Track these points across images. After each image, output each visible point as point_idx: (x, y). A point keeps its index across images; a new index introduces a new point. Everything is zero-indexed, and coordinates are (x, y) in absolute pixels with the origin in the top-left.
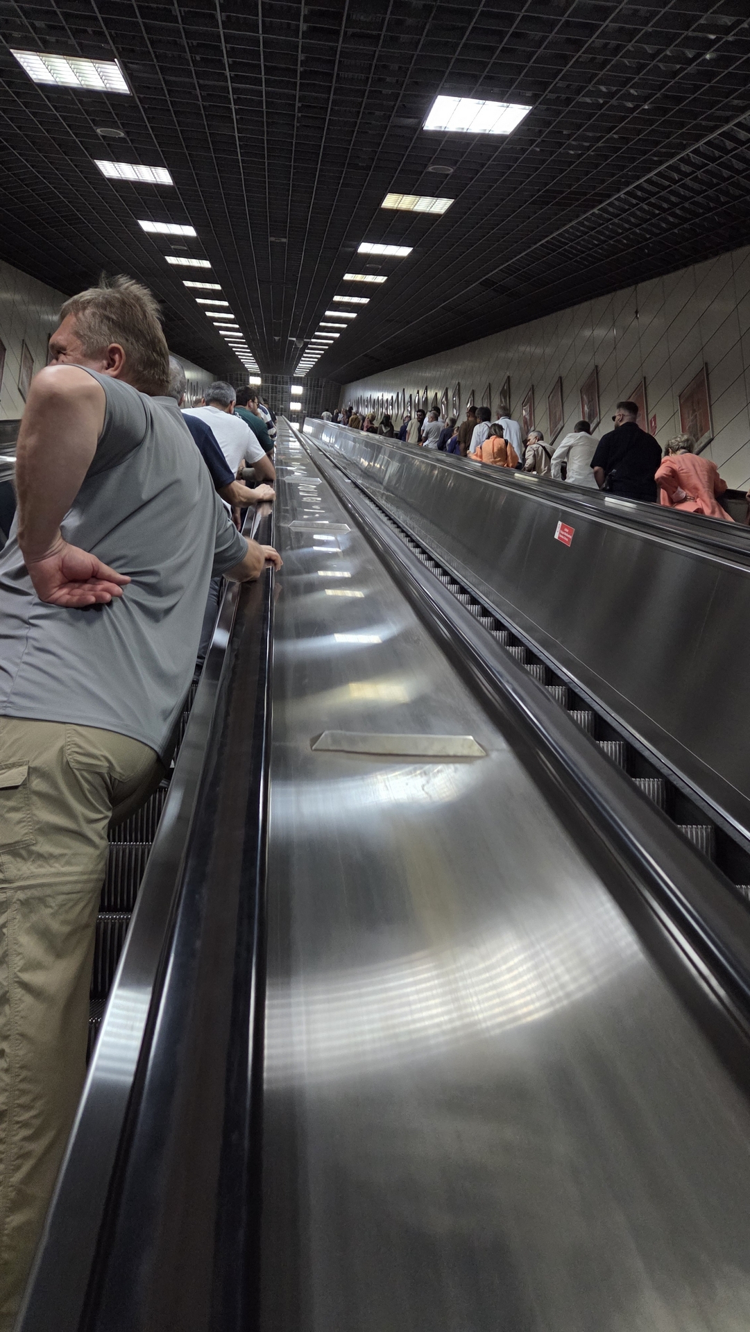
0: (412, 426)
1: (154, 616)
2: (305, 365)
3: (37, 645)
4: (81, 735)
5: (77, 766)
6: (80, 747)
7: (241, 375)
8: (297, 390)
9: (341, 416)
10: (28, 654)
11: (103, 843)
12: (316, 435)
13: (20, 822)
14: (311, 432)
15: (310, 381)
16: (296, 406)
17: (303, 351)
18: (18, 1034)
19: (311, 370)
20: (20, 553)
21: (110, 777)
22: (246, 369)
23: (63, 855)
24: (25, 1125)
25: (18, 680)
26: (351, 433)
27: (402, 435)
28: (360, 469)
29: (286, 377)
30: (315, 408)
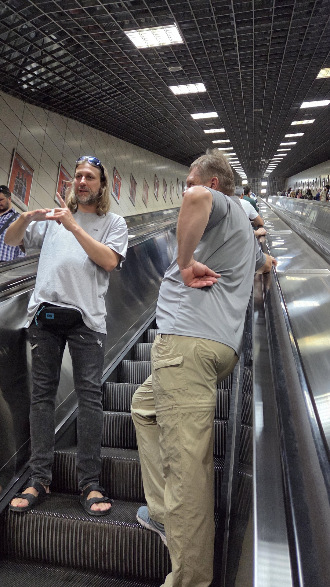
0: (322, 193)
1: (231, 290)
2: (268, 172)
3: (184, 304)
4: (203, 343)
5: (202, 356)
6: (202, 348)
7: (238, 181)
8: (264, 184)
9: (286, 193)
10: (181, 308)
11: (214, 391)
12: (274, 203)
13: (180, 380)
14: (272, 202)
15: (272, 178)
16: (264, 191)
17: (268, 165)
18: (185, 472)
19: (272, 174)
20: (178, 266)
21: (216, 361)
22: (241, 178)
23: (198, 395)
24: (191, 512)
25: (177, 320)
26: (292, 200)
27: (318, 198)
28: (298, 217)
29: (259, 179)
30: (273, 191)
